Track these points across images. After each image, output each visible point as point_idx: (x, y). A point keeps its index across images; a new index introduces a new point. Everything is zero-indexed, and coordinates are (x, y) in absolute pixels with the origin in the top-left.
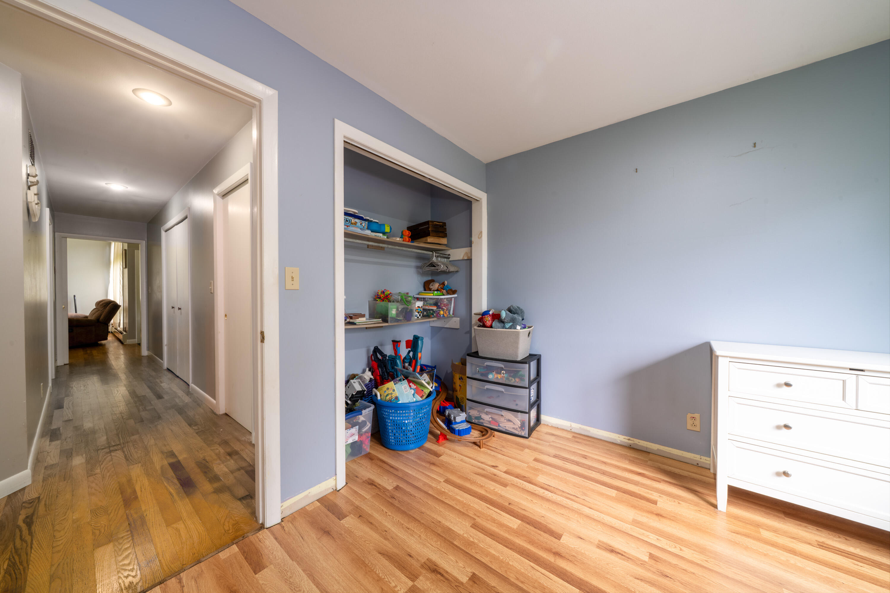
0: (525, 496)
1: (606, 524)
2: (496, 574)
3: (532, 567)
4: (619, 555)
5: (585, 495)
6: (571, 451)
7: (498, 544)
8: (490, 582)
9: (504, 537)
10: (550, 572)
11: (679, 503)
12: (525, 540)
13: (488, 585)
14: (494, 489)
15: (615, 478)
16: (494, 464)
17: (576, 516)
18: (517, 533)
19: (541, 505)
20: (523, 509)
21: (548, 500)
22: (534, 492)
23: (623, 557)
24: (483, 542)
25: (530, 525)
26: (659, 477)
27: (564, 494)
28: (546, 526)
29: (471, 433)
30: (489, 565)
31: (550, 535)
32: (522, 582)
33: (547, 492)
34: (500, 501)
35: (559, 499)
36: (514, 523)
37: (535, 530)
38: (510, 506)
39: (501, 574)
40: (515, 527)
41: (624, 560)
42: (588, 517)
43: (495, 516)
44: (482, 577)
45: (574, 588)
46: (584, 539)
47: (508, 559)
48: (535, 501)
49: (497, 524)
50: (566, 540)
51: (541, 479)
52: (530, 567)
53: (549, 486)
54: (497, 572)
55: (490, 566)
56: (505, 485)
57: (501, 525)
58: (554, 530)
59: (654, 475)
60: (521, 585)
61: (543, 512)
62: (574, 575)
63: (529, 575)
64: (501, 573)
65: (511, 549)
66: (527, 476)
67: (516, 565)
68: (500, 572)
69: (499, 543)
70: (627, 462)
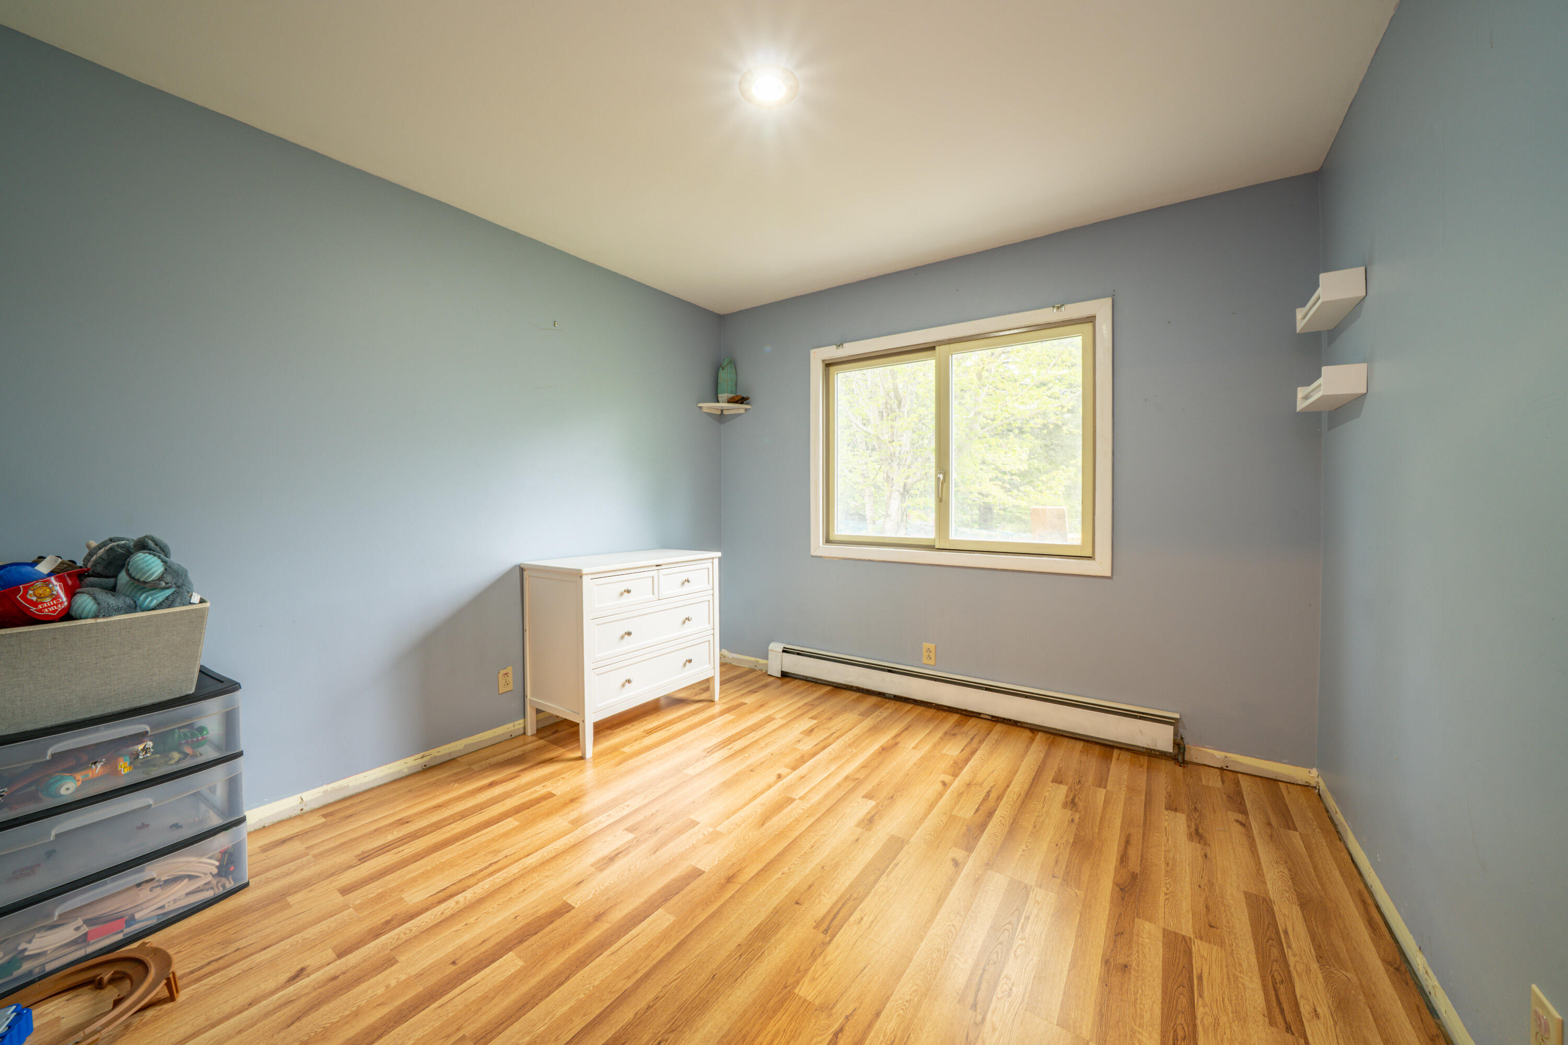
0: (448, 932)
1: (567, 850)
2: (613, 1009)
3: (612, 954)
4: (619, 856)
5: (496, 852)
6: (370, 833)
7: (548, 999)
8: (626, 1020)
9: (536, 985)
10: (627, 933)
11: (563, 778)
12: (557, 953)
13: (630, 1024)
14: (387, 987)
15: (482, 809)
16: (293, 971)
17: (535, 875)
18: (535, 963)
19: (486, 913)
20: (481, 944)
21: (480, 901)
22: (443, 917)
23: (624, 853)
24: (534, 1025)
25: (528, 939)
26: (509, 773)
27: (480, 876)
28: (539, 918)
29: (36, 1024)
30: (592, 1019)
31: (560, 917)
32: (636, 972)
33: (460, 897)
34: (432, 980)
35: (487, 886)
36: (511, 963)
37: (540, 934)
38: (461, 963)
39: (615, 1000)
40: (520, 963)
41: (627, 854)
42: (543, 863)
43: (472, 996)
44: (614, 1032)
45: (656, 913)
46: (583, 881)
47: (587, 986)
48: (472, 920)
49: (497, 994)
50: (576, 899)
51: (414, 897)
52: (613, 957)
53: (444, 889)
54: (609, 1006)
55: (593, 1016)
56: (389, 962)
57: (505, 986)
58: (551, 909)
59: (503, 775)
60: (639, 975)
61: (507, 913)
62: (638, 908)
63: (625, 960)
64: (613, 1000)
65: (567, 978)
66: (389, 918)
67: (602, 976)
68: (609, 1003)
69: (547, 996)
70: (456, 785)
